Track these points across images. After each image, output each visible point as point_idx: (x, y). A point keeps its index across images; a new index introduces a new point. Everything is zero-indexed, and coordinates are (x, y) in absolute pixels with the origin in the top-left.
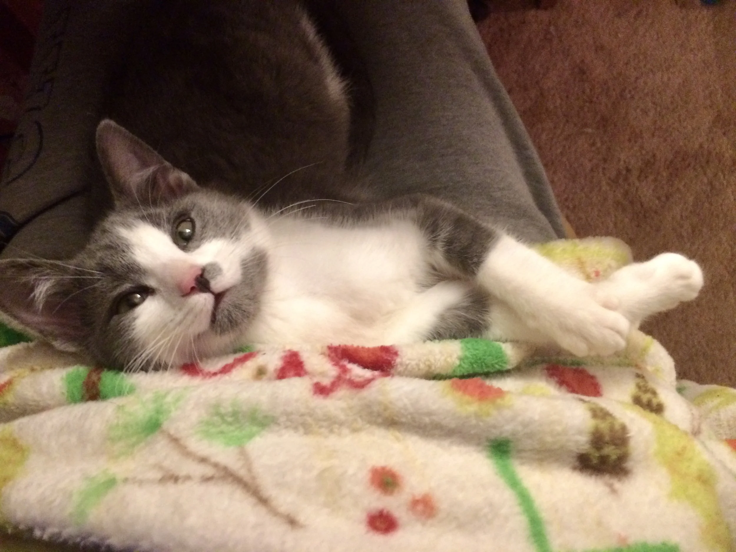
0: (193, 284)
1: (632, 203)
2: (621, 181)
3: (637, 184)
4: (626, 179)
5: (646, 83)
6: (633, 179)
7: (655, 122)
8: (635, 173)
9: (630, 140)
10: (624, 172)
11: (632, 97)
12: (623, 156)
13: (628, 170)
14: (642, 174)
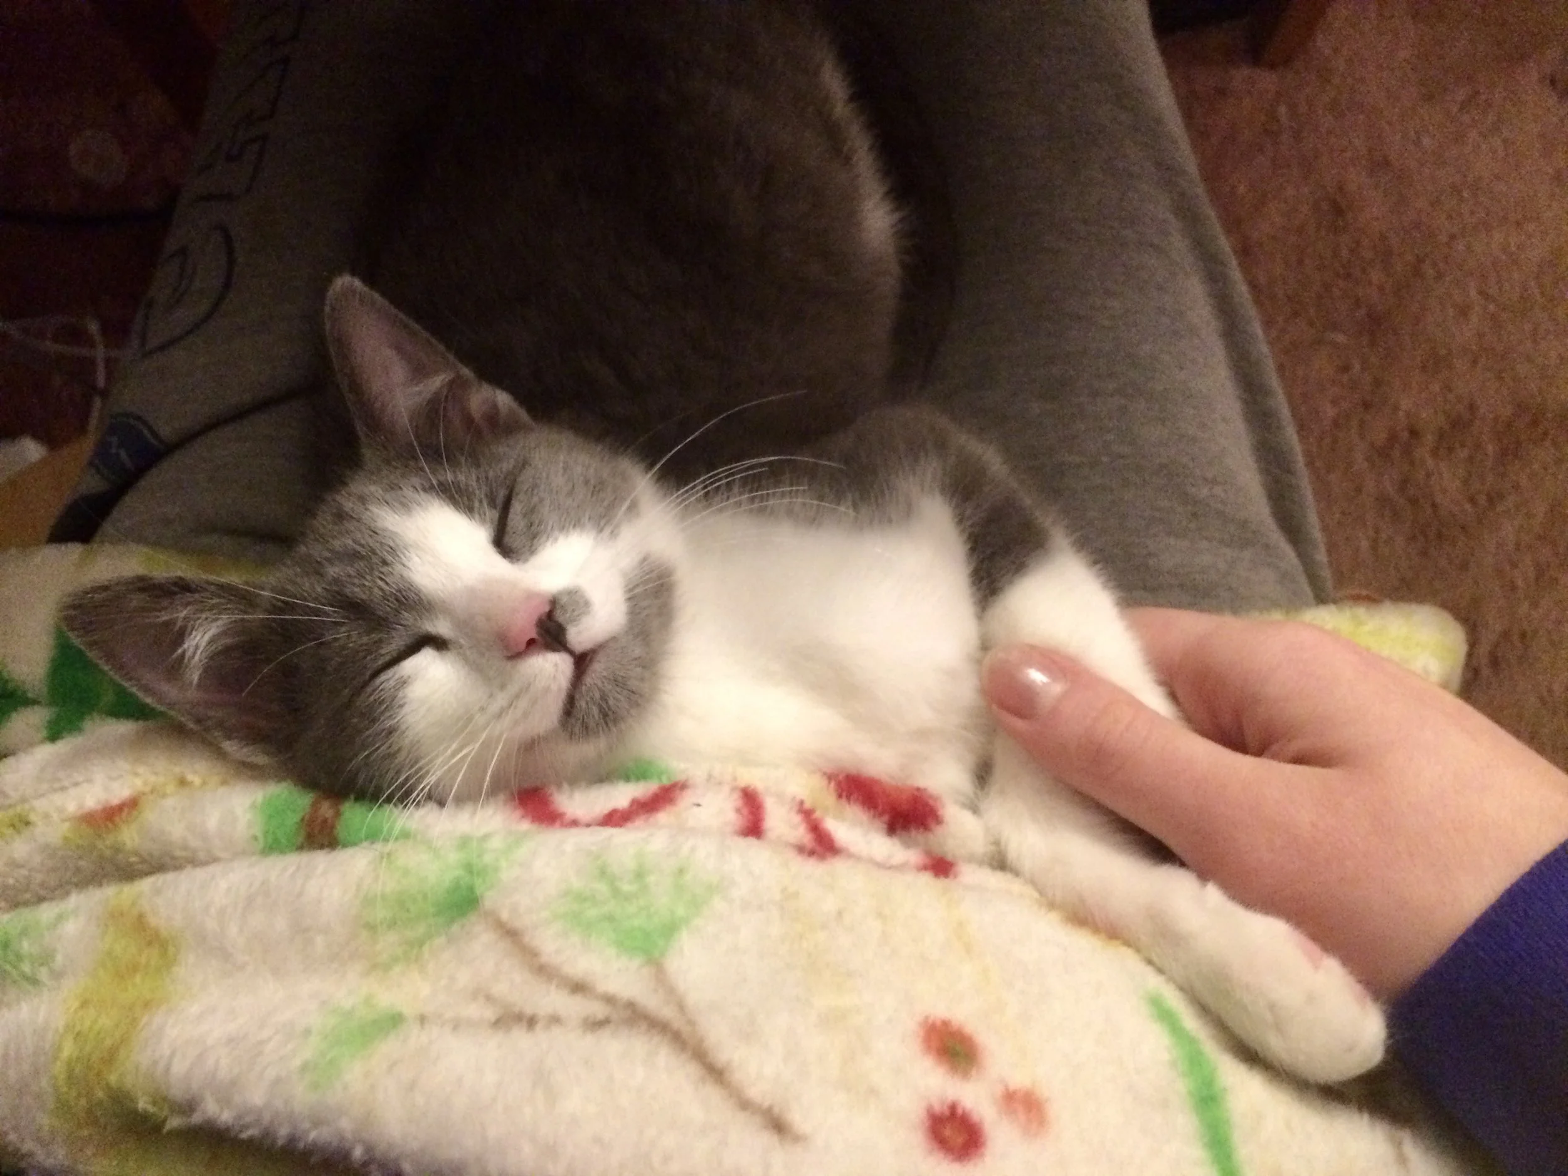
0: (533, 633)
1: (1414, 502)
2: (1396, 453)
3: (1430, 462)
4: (1407, 451)
5: (1469, 248)
6: (1422, 452)
7: (1480, 335)
8: (1429, 439)
9: (1424, 368)
10: (1406, 435)
11: (1439, 276)
12: (1405, 404)
13: (1414, 433)
14: (1445, 444)
